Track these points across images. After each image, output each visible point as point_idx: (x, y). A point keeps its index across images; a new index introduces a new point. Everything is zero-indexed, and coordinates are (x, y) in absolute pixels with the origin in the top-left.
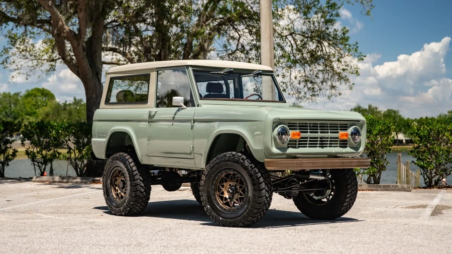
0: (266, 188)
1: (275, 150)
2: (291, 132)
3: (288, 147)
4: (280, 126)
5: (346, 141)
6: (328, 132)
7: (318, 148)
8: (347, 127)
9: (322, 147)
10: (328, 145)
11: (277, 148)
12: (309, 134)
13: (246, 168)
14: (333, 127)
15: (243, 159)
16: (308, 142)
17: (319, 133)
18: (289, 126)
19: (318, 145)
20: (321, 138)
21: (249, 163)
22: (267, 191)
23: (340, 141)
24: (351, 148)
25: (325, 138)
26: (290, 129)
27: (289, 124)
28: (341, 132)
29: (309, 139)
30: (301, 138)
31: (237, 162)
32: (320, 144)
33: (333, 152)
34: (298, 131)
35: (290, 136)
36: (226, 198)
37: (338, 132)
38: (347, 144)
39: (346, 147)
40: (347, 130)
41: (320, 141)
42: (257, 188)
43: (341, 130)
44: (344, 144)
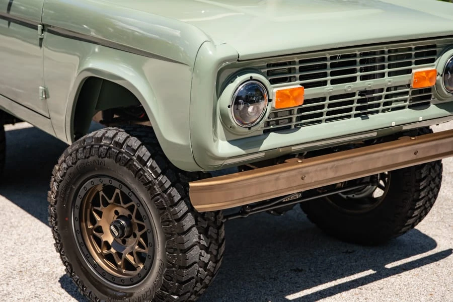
0: (203, 242)
1: (224, 149)
2: (274, 90)
3: (267, 132)
4: (239, 79)
5: (429, 90)
6: (383, 75)
7: (353, 119)
8: (434, 53)
9: (364, 116)
10: (381, 108)
11: (232, 142)
12: (329, 87)
13: (148, 185)
14: (397, 58)
15: (140, 159)
16: (326, 109)
17: (358, 81)
18: (268, 74)
19: (354, 112)
20: (362, 93)
21: (155, 173)
22: (207, 249)
23: (414, 93)
24: (439, 105)
25: (373, 91)
26: (273, 82)
27: (269, 66)
28: (417, 70)
29: (327, 102)
30: (306, 102)
31: (128, 164)
32: (357, 109)
33: (393, 124)
34: (296, 85)
35: (273, 104)
36: (106, 243)
37: (409, 71)
38: (429, 97)
39: (427, 105)
40: (433, 61)
41: (359, 101)
42: (175, 245)
43: (417, 63)
44: (421, 99)
